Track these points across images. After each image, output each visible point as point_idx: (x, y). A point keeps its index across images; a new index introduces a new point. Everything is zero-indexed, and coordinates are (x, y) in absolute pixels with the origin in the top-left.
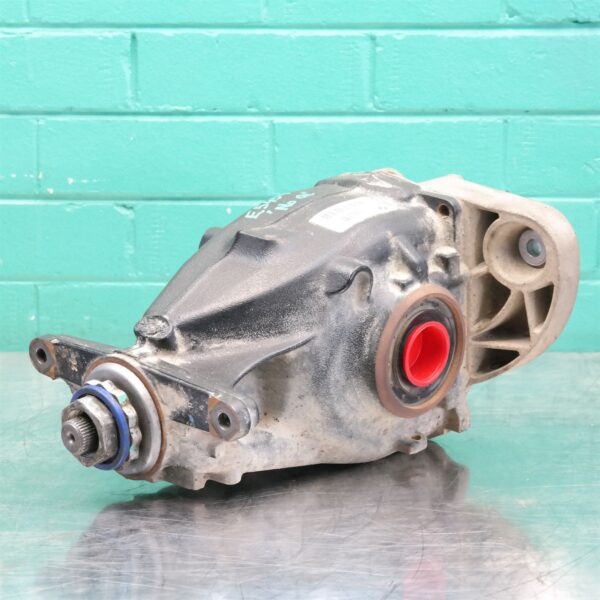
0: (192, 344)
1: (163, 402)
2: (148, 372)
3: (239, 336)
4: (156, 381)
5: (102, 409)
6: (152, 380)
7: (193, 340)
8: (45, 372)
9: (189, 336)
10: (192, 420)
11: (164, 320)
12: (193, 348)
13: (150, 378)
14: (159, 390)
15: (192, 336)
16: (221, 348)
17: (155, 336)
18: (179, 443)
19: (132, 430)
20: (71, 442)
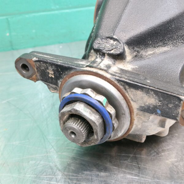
0: (135, 54)
1: (132, 100)
2: (119, 81)
3: (165, 44)
4: (127, 87)
5: (93, 112)
6: (123, 86)
7: (135, 51)
8: (29, 78)
9: (133, 48)
10: (159, 112)
11: (115, 40)
12: (136, 56)
13: (121, 85)
14: (129, 92)
15: (136, 48)
16: (154, 53)
17: (112, 52)
18: (142, 123)
19: (114, 122)
20: (73, 136)
